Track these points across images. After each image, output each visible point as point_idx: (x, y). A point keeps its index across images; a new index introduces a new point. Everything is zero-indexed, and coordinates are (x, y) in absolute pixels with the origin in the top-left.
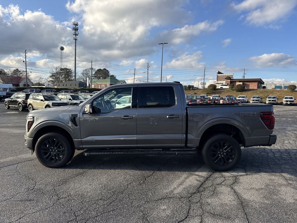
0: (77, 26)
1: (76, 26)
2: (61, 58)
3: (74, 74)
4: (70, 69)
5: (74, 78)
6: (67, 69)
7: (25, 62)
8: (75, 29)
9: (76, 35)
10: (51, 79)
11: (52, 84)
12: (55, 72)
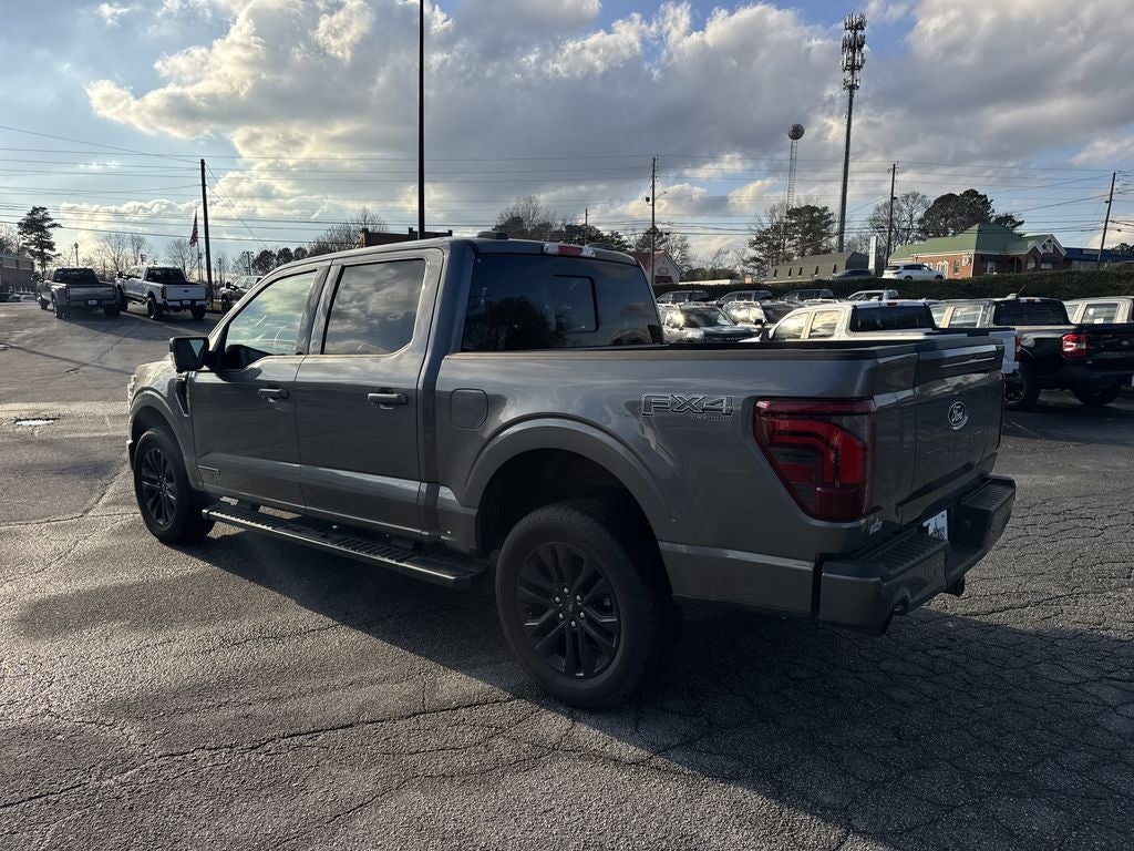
0: (859, 32)
1: (855, 34)
2: (792, 170)
3: (836, 227)
4: (826, 209)
5: (834, 240)
6: (815, 209)
7: (651, 202)
8: (850, 46)
9: (853, 68)
10: (753, 253)
11: (756, 271)
12: (769, 226)
